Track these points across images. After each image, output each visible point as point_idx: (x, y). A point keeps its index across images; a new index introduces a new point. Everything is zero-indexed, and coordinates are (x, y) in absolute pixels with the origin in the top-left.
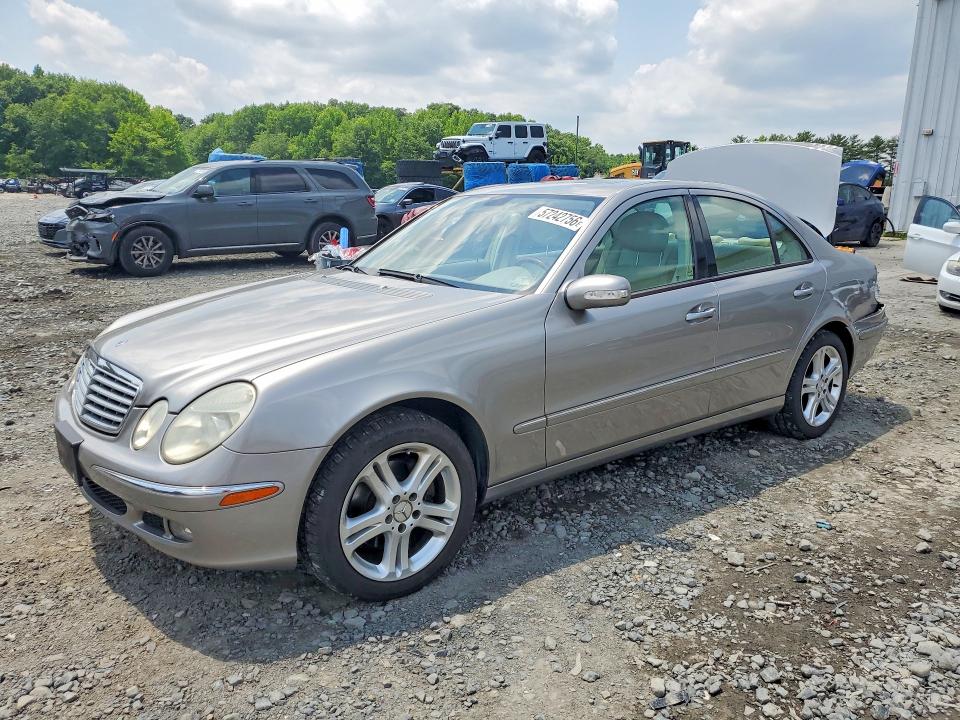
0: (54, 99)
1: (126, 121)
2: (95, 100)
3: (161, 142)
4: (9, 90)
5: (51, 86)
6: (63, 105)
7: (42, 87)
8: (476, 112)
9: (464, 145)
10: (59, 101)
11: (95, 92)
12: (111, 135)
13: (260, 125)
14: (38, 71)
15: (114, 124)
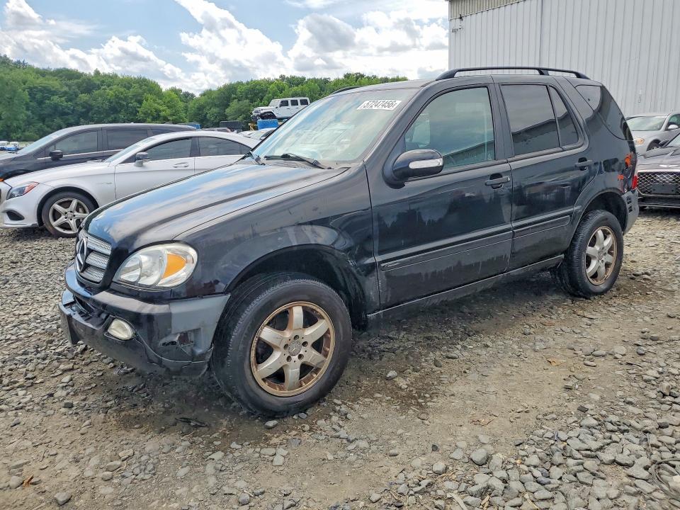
0: (105, 89)
1: (147, 100)
2: (129, 88)
3: (168, 111)
4: (79, 86)
5: (103, 82)
6: (110, 93)
7: (98, 82)
8: (375, 77)
9: (262, 112)
10: (107, 91)
11: (128, 83)
12: (139, 109)
13: (233, 96)
14: (97, 73)
15: (140, 102)
